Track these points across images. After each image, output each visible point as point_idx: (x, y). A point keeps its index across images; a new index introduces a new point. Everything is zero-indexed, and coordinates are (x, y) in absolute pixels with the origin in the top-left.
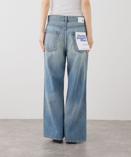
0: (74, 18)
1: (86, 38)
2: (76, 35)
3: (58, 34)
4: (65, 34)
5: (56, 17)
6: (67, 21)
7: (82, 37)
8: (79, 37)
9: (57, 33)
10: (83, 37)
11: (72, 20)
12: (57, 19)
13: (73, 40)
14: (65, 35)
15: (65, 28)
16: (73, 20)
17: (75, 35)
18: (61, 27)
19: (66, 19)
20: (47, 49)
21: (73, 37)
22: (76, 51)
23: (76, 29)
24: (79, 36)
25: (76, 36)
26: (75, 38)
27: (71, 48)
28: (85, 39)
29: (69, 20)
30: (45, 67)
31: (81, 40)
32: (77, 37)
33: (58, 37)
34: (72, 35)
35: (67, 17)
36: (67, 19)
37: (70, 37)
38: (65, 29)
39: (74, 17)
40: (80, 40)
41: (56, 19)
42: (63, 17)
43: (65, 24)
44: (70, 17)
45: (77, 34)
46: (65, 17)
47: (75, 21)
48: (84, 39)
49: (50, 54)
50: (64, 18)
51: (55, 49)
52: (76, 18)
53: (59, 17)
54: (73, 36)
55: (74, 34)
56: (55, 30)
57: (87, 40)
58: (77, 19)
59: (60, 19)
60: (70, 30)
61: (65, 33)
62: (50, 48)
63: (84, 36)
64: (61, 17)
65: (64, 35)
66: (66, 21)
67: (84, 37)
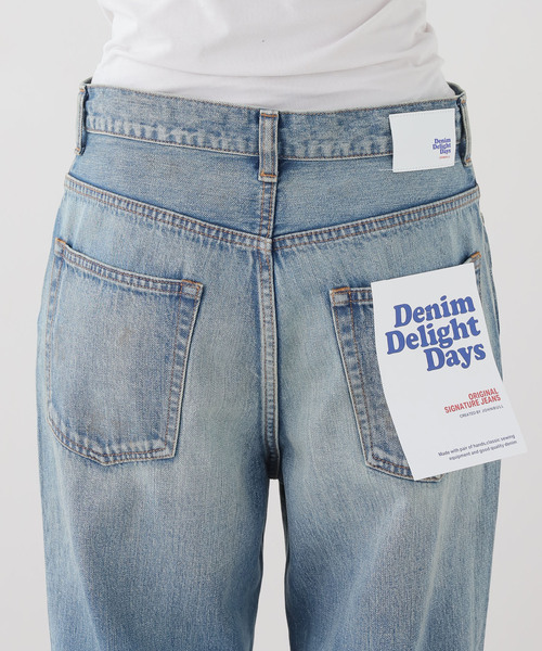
0: (358, 129)
1: (481, 326)
2: (376, 310)
3: (193, 302)
4: (265, 302)
5: (165, 116)
6: (284, 165)
7: (438, 324)
8: (411, 328)
9: (183, 297)
10: (445, 322)
11: (327, 149)
12: (171, 139)
13: (351, 360)
14: (266, 316)
15: (265, 246)
16: (346, 147)
17: (368, 309)
18: (216, 229)
19: (268, 145)
20: (75, 436)
21: (346, 330)
22: (375, 468)
23: (374, 250)
24: (404, 313)
25: (383, 320)
26: (365, 339)
27: (329, 431)
28: (472, 341)
29: (300, 152)
30: (53, 589)
31: (429, 353)
32: (389, 335)
33: (184, 334)
34: (340, 310)
35: (283, 120)
36: (281, 139)
37: (316, 330)
38: (257, 254)
39: (356, 114)
40: (419, 355)
41: (162, 134)
42: (234, 119)
43: (262, 196)
44: (310, 116)
45: (386, 296)
46: (256, 116)
47: (361, 156)
48: (456, 345)
49: (107, 485)
50: (245, 129)
51: (157, 444)
52: (374, 130)
53: (193, 120)
54: (345, 320)
55: (354, 307)
56: (159, 260)
57: (488, 349)
58: (382, 141)
59: (207, 142)
60: (310, 265)
61: (264, 292)
62: (107, 427)
63: (465, 304)
64: (216, 117)
65: (256, 308)
66: (269, 166)
67: (462, 318)
